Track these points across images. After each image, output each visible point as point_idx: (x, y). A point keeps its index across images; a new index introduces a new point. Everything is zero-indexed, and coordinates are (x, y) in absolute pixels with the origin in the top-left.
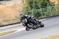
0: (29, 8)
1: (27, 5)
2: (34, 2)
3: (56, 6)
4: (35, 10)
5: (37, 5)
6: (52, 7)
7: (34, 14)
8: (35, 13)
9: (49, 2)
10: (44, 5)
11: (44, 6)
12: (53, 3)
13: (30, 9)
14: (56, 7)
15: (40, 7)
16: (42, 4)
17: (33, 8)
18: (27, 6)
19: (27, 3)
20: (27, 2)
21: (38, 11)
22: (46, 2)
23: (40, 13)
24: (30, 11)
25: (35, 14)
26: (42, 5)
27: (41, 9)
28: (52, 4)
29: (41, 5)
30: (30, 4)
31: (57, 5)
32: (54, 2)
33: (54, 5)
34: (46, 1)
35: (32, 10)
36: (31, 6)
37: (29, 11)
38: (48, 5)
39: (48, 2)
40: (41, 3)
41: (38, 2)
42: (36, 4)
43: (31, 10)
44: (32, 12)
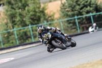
0: (10, 25)
1: (7, 19)
2: (18, 14)
3: (56, 21)
4: (19, 29)
5: (23, 20)
6: (49, 23)
7: (17, 35)
8: (20, 33)
9: (44, 15)
10: (35, 20)
11: (36, 22)
12: (51, 17)
13: (11, 27)
14: (56, 23)
15: (28, 23)
16: (32, 17)
17: (15, 24)
18: (5, 21)
19: (6, 17)
20: (6, 15)
21: (26, 29)
22: (39, 15)
23: (28, 34)
24: (11, 31)
25: (19, 36)
26: (32, 19)
27: (30, 26)
28: (49, 17)
29: (30, 20)
30: (12, 18)
31: (58, 20)
32: (52, 13)
33: (53, 20)
34: (39, 13)
35: (15, 29)
36: (13, 22)
37: (9, 31)
38: (42, 19)
39: (42, 15)
40: (29, 15)
41: (25, 15)
42: (21, 18)
43: (13, 27)
44: (15, 32)
